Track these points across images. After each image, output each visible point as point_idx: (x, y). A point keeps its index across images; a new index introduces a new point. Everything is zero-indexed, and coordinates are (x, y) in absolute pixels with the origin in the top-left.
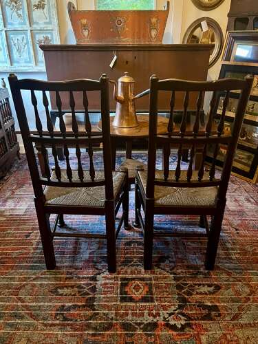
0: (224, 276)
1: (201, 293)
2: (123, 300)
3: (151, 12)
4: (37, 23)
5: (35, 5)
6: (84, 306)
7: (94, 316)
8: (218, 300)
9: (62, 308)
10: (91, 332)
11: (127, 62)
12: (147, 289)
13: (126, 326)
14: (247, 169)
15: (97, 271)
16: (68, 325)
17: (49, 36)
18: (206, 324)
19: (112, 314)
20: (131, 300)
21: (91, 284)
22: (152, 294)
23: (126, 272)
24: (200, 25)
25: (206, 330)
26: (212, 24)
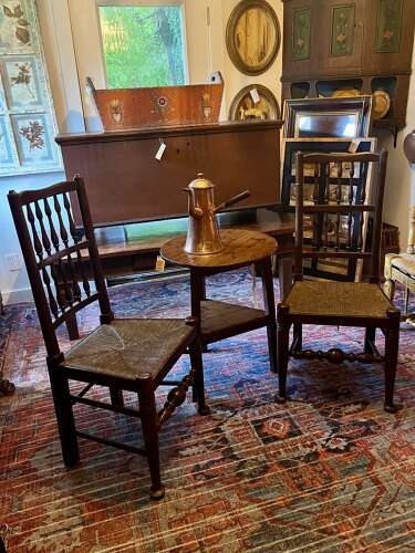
0: (367, 391)
1: (350, 413)
2: (265, 441)
3: (202, 87)
4: (19, 105)
5: (14, 79)
6: (223, 459)
7: (242, 465)
8: (371, 414)
9: (197, 468)
10: (247, 480)
11: (178, 151)
12: (288, 425)
13: (284, 464)
14: (344, 272)
15: (217, 422)
16: (216, 481)
17: (39, 121)
18: (369, 438)
19: (262, 457)
20: (276, 439)
21: (217, 437)
22: (296, 427)
23: (254, 414)
24: (249, 95)
25: (372, 444)
26: (263, 92)
